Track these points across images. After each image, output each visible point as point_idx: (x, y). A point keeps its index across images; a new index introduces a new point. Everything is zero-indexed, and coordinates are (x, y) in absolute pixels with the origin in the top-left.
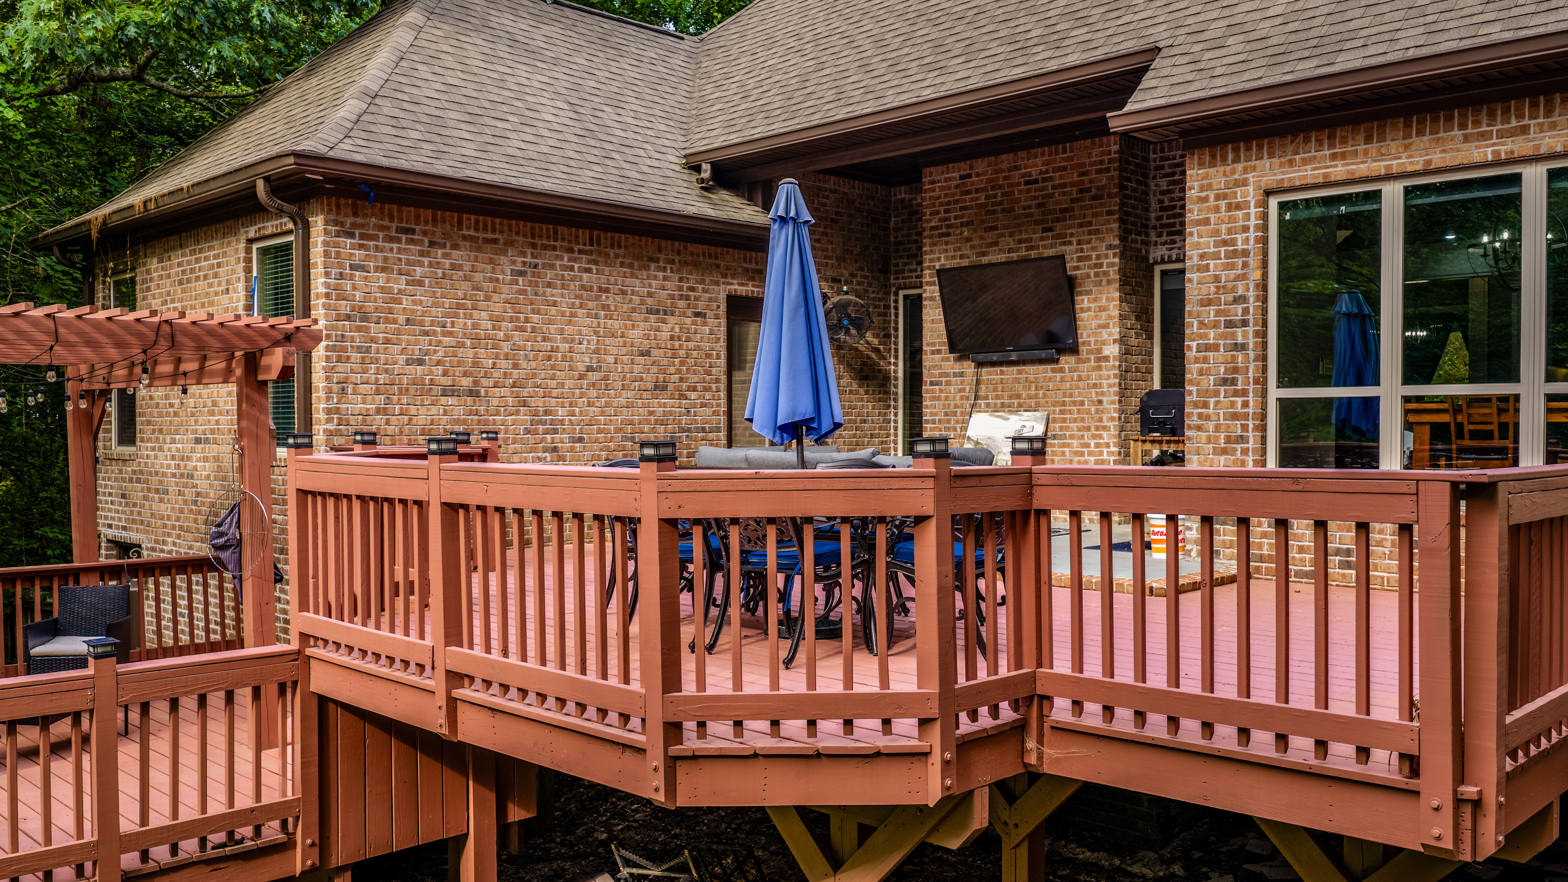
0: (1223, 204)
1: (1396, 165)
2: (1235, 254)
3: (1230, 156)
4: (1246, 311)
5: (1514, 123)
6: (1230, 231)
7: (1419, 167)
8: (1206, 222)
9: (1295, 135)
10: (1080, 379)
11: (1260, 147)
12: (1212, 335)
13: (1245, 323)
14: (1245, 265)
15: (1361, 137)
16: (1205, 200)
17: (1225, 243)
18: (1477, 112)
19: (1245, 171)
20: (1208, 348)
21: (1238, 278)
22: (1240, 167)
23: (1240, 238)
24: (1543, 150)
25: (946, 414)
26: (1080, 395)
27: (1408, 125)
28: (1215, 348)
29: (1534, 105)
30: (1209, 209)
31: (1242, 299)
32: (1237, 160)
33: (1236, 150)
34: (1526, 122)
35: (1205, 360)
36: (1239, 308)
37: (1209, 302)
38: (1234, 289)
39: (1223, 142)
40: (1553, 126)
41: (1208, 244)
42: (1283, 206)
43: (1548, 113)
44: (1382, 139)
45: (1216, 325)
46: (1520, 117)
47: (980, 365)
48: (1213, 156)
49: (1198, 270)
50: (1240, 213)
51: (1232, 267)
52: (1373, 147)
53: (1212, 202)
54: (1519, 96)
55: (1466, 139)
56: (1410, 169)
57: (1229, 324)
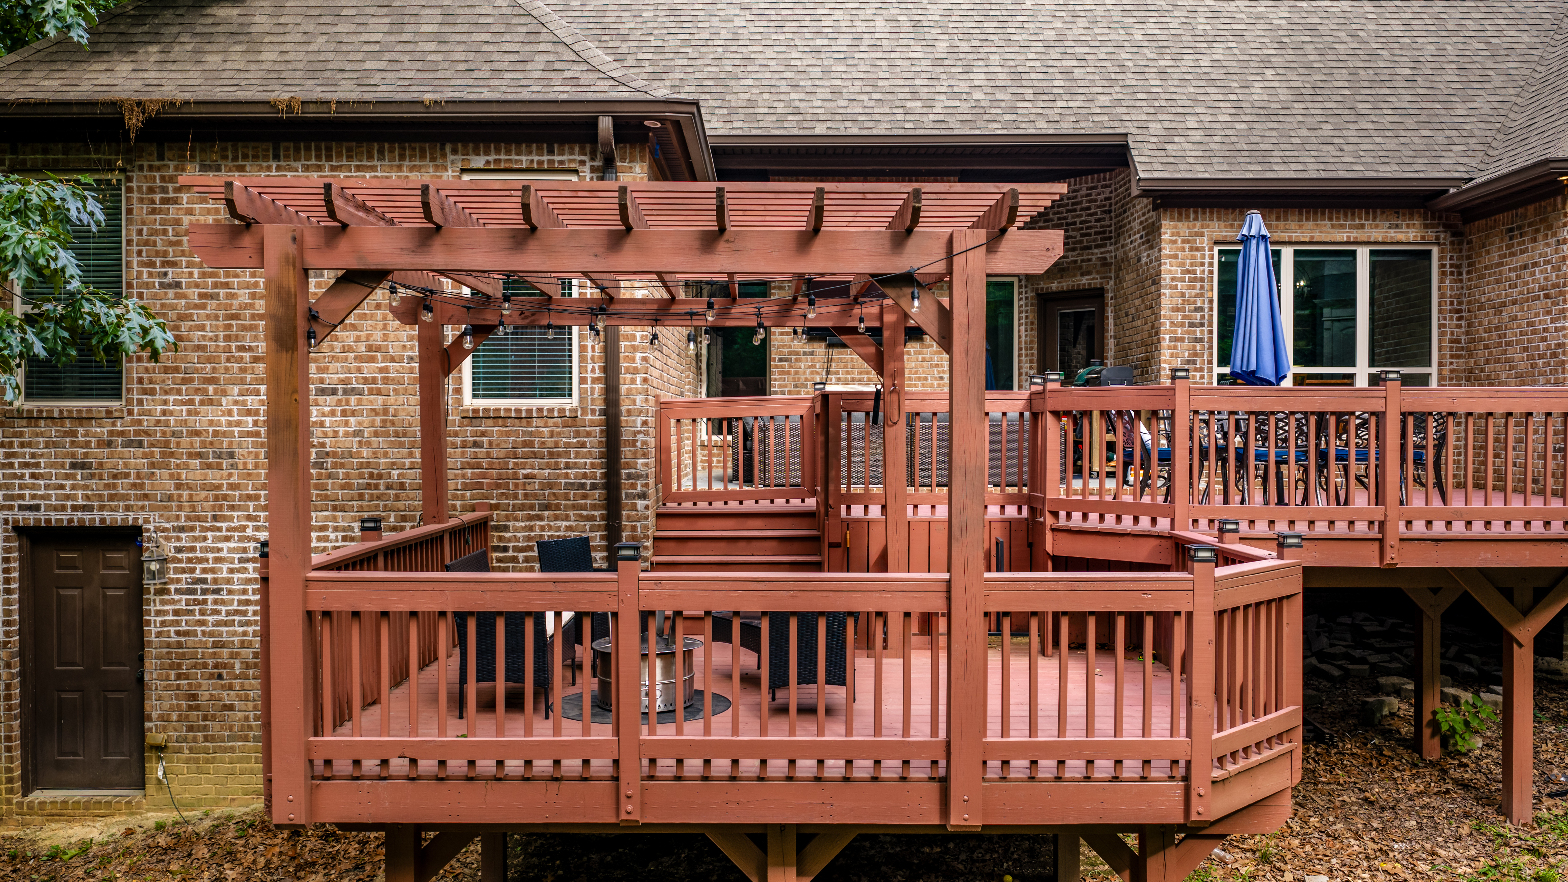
0: (1187, 246)
1: (1295, 236)
2: (1195, 280)
3: (1192, 216)
4: (1203, 317)
5: (1357, 222)
6: (1192, 265)
7: (1307, 239)
8: (1176, 257)
9: (1234, 209)
10: (924, 360)
11: (1212, 213)
12: (1180, 331)
13: (1202, 325)
14: (1202, 287)
15: (1274, 217)
16: (1175, 242)
17: (1189, 272)
18: (1338, 212)
19: (1202, 227)
20: (1177, 340)
21: (1197, 295)
22: (1198, 224)
23: (1199, 269)
24: (1372, 239)
25: (796, 386)
26: (924, 372)
27: (1301, 214)
28: (1182, 340)
29: (1367, 213)
30: (1177, 249)
31: (1201, 309)
32: (1196, 219)
33: (1196, 212)
34: (1363, 222)
35: (1175, 348)
36: (1198, 315)
37: (1177, 310)
38: (1195, 302)
39: (1188, 206)
40: (1377, 226)
41: (1178, 272)
42: (1221, 252)
43: (1374, 219)
44: (1286, 220)
45: (1182, 325)
46: (1360, 218)
47: (830, 346)
48: (1180, 214)
49: (1170, 288)
50: (1199, 254)
51: (1194, 288)
52: (1281, 224)
53: (1179, 244)
54: (1360, 207)
55: (1333, 227)
56: (1302, 239)
57: (1191, 325)
